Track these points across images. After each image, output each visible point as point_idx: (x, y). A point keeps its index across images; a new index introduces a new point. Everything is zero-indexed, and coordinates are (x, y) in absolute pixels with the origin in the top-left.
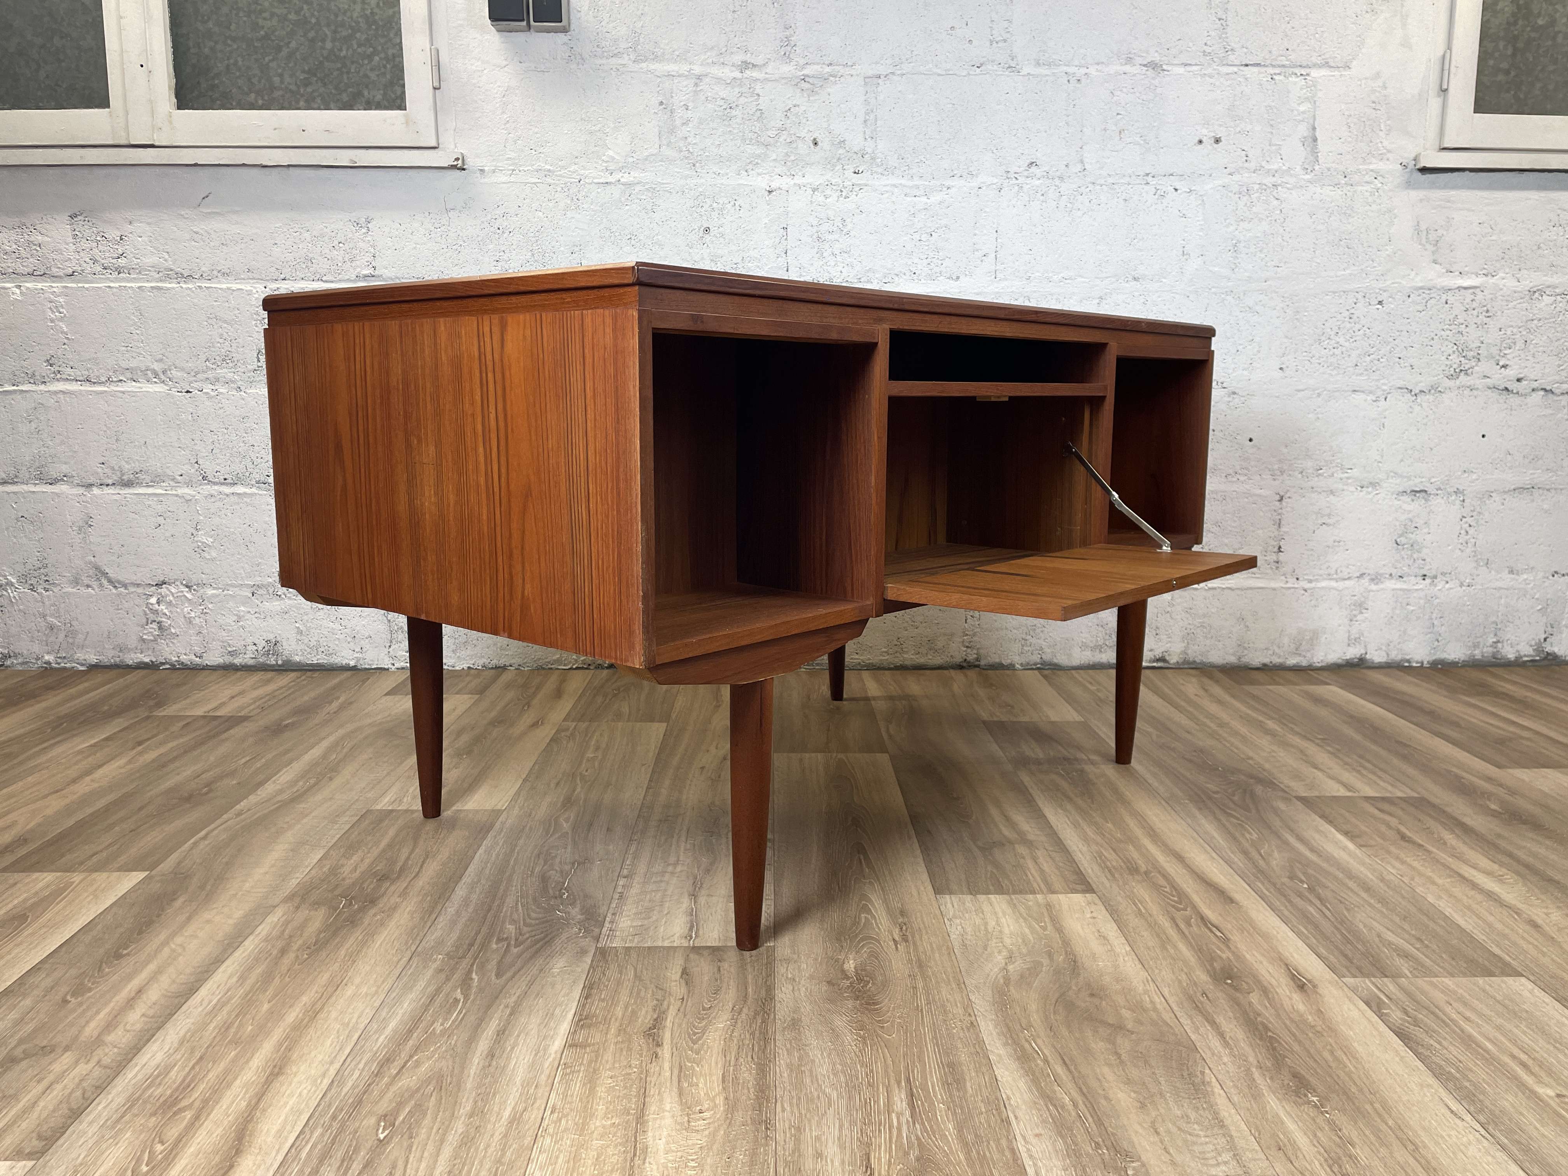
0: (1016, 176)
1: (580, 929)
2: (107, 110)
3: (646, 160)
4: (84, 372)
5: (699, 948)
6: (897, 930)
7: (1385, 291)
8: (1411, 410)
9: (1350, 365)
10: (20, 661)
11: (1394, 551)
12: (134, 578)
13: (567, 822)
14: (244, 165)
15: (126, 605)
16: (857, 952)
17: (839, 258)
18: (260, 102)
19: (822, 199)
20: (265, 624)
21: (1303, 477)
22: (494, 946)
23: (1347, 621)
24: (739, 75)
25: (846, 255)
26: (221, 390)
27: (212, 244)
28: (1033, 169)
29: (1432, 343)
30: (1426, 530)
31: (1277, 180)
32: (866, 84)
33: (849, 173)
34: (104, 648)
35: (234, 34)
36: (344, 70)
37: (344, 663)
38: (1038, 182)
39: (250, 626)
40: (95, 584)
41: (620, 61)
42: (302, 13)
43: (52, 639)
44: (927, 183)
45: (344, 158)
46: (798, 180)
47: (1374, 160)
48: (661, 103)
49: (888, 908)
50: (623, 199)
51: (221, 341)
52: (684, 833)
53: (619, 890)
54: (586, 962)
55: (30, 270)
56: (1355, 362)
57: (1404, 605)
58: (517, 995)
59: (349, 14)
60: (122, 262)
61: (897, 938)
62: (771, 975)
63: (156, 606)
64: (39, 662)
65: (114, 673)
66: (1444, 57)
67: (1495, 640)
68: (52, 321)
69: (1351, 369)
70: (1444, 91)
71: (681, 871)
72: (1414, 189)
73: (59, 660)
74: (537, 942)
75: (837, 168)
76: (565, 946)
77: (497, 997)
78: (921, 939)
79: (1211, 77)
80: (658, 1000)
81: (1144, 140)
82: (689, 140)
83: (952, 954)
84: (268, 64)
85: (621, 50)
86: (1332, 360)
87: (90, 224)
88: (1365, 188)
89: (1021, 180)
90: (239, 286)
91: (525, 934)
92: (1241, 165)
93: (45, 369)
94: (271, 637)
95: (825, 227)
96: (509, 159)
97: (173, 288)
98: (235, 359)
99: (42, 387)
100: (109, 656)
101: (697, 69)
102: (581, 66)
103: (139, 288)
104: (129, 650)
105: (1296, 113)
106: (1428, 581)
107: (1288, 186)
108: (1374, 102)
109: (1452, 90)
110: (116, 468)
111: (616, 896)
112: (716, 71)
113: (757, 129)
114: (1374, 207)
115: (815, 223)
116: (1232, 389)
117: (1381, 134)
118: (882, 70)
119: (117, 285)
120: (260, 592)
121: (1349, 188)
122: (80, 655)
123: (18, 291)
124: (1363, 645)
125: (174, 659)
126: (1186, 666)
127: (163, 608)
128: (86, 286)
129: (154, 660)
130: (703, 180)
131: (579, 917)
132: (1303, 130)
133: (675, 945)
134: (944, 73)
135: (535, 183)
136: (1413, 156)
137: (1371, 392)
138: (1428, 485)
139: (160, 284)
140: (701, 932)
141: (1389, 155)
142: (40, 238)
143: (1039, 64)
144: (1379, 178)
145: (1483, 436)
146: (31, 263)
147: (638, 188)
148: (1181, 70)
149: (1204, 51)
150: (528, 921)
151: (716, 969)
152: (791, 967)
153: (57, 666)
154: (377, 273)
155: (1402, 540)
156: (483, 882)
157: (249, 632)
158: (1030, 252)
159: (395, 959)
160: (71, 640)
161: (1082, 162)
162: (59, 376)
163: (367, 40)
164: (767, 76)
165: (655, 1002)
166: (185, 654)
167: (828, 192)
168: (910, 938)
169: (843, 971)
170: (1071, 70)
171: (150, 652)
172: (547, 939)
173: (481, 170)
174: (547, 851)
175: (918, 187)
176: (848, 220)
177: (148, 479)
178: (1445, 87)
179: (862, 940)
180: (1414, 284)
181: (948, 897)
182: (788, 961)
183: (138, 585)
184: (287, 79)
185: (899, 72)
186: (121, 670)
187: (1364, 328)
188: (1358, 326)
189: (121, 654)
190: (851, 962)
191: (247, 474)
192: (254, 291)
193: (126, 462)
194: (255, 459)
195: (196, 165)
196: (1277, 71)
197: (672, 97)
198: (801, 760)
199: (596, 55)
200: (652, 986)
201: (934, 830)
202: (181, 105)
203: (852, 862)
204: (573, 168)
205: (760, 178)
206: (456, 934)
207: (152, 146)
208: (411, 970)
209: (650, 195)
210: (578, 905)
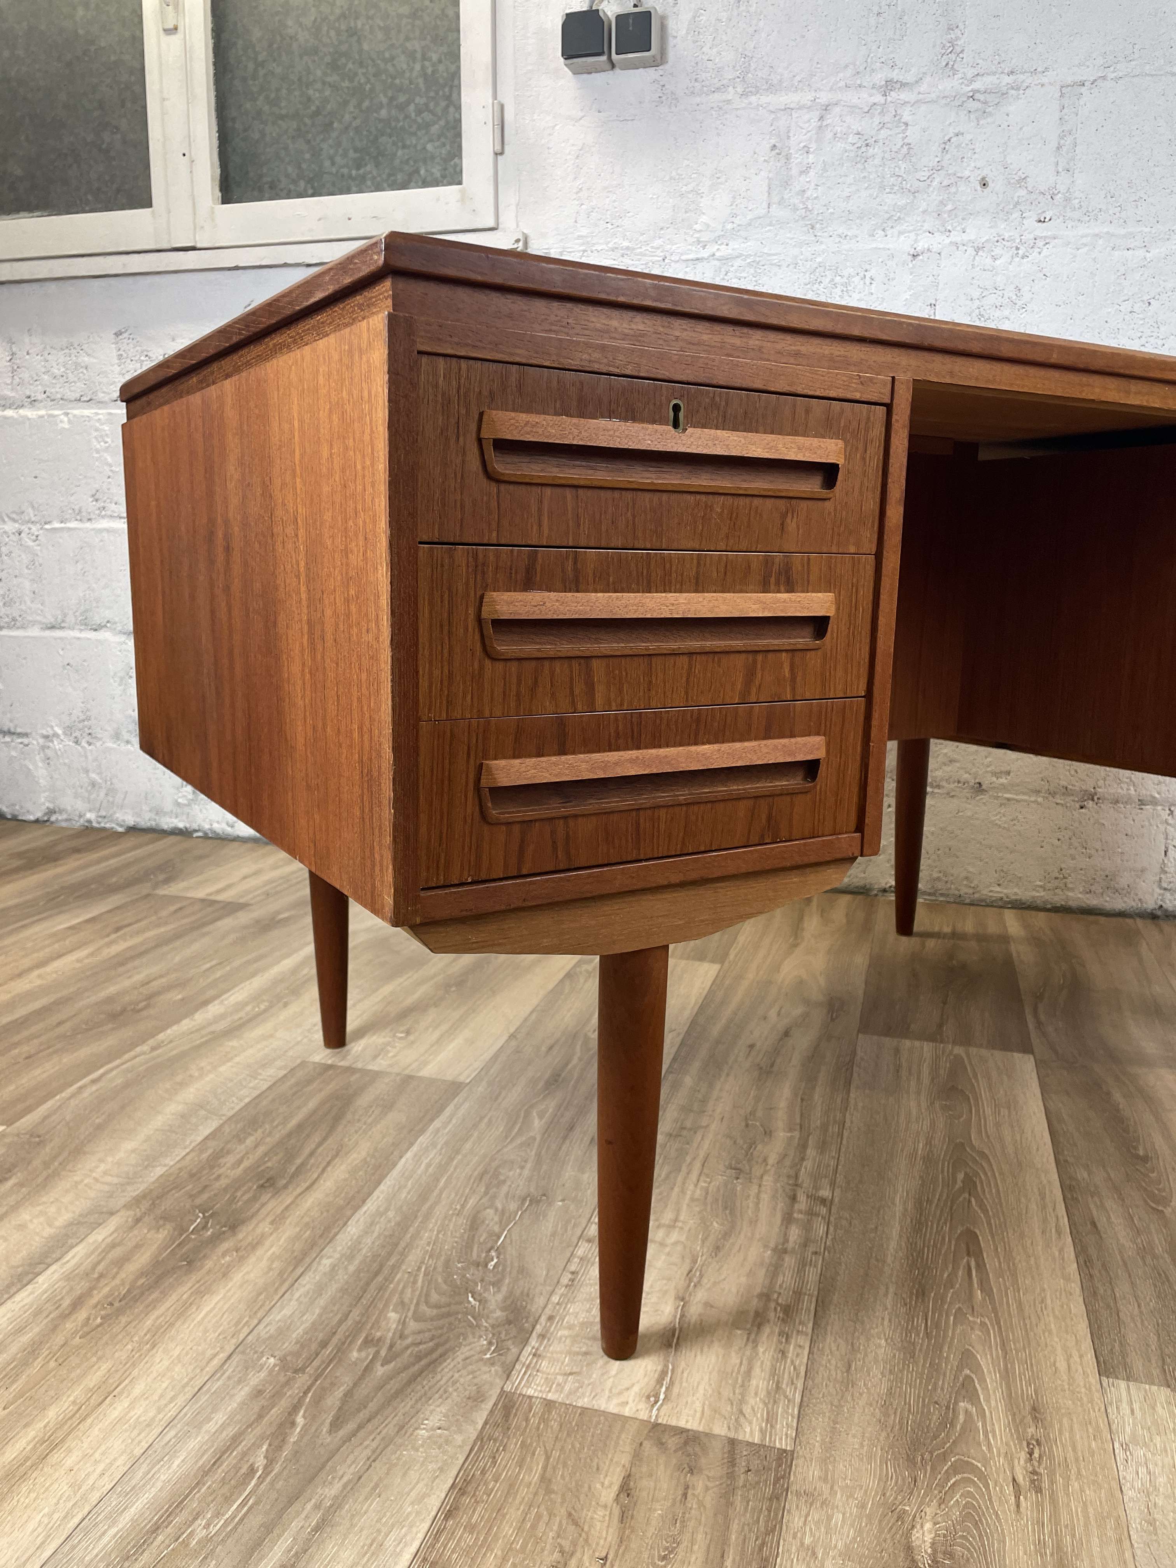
1: (490, 1343)
2: (149, 209)
3: (750, 224)
5: (667, 1428)
6: (1023, 1455)
10: (65, 816)
13: (541, 1117)
14: (285, 265)
16: (942, 1502)
19: (989, 261)
22: (355, 1354)
24: (882, 100)
32: (1062, 96)
33: (1030, 222)
34: (141, 809)
35: (284, 112)
36: (400, 144)
41: (725, 97)
42: (357, 79)
43: (92, 797)
44: (1147, 229)
46: (956, 237)
48: (774, 147)
49: (1010, 1395)
52: (697, 1165)
53: (573, 1267)
54: (473, 1423)
55: (78, 396)
58: (345, 1479)
59: (407, 75)
61: (1020, 1479)
62: (773, 1530)
64: (82, 820)
65: (150, 836)
68: (98, 451)
71: (676, 1243)
73: (100, 819)
74: (419, 1358)
75: (1014, 216)
76: (456, 1375)
77: (311, 1480)
78: (1067, 1486)
80: (562, 1551)
82: (808, 194)
83: (1127, 1543)
84: (318, 145)
85: (725, 82)
87: (134, 343)
91: (406, 1337)
93: (91, 506)
95: (991, 299)
96: (580, 237)
99: (88, 525)
100: (146, 819)
101: (824, 98)
102: (673, 108)
104: (165, 814)
111: (565, 1280)
112: (852, 97)
113: (903, 171)
115: (976, 294)
118: (1089, 74)
122: (119, 816)
123: (66, 419)
125: (207, 827)
129: (188, 826)
130: (823, 247)
131: (498, 1313)
133: (627, 1412)
140: (676, 1390)
142: (86, 359)
146: (78, 389)
147: (738, 263)
150: (423, 1307)
151: (680, 1492)
152: (815, 1515)
153: (98, 825)
156: (391, 1214)
159: (209, 1353)
160: (111, 799)
162: (102, 512)
164: (920, 96)
165: (556, 1555)
166: (216, 822)
167: (997, 251)
168: (1046, 1484)
169: (909, 1549)
171: (184, 817)
172: (434, 1356)
174: (496, 1170)
175: (1132, 236)
176: (1025, 290)
179: (955, 1469)
181: (1123, 1384)
182: (810, 1497)
184: (339, 161)
185: (1113, 75)
186: (156, 835)
189: (157, 817)
190: (928, 1526)
195: (237, 268)
197: (789, 137)
198: (897, 1051)
199: (693, 93)
200: (563, 1511)
201: (1102, 1222)
202: (226, 200)
203: (954, 1273)
204: (658, 242)
205: (902, 238)
206: (310, 1318)
207: (193, 248)
208: (220, 1383)
209: (752, 271)
210: (504, 1289)
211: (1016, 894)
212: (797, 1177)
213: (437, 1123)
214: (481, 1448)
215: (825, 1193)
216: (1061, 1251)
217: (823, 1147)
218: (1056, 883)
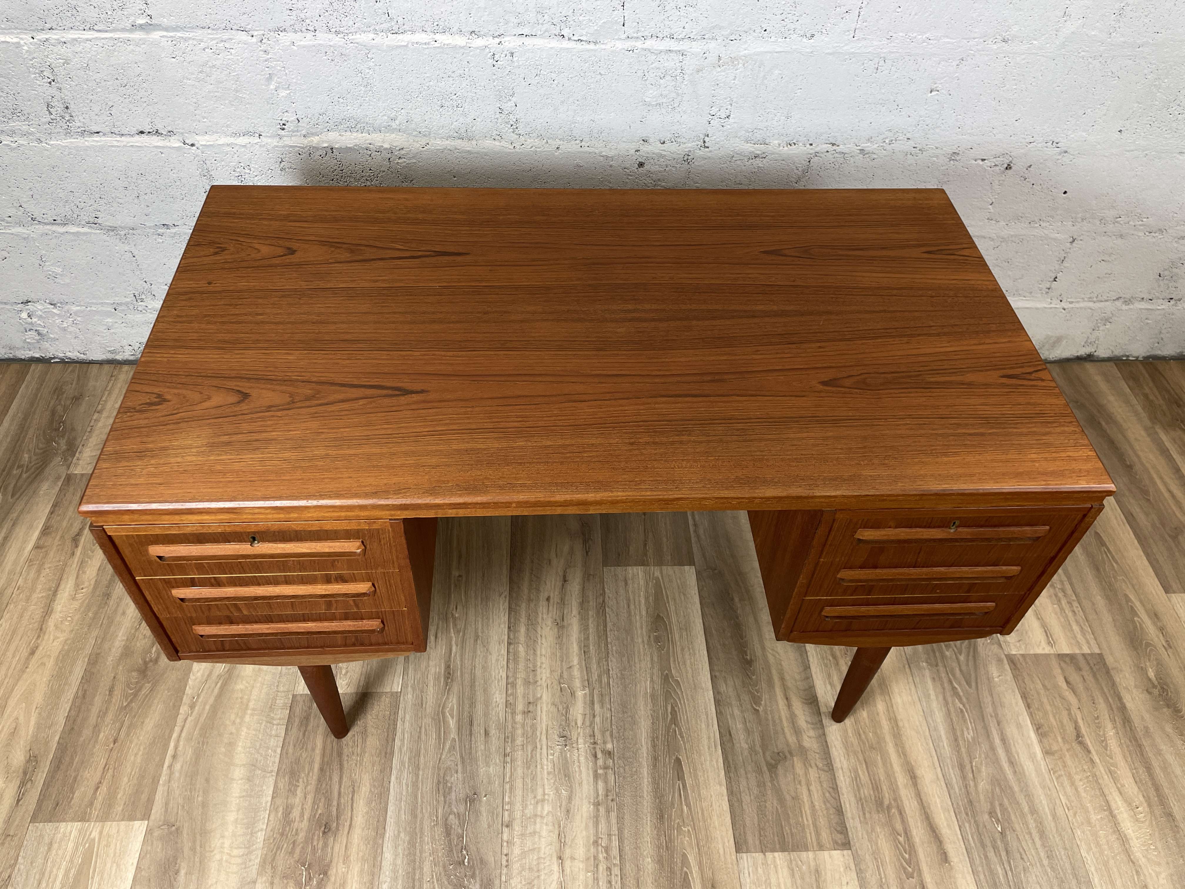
11: (1154, 281)
21: (1101, 223)
23: (1090, 331)
39: (121, 332)
52: (544, 738)
57: (1143, 319)
71: (548, 813)
106: (1172, 302)
116: (1065, 149)
120: (122, 308)
124: (1095, 346)
125: (61, 355)
127: (36, 320)
129: (43, 356)
154: (154, 22)
155: (1166, 273)
156: (402, 835)
158: (899, 10)
166: (70, 352)
171: (37, 351)
174: (443, 777)
181: (745, 857)
189: (11, 351)
198: (626, 581)
201: (733, 729)
203: (674, 796)
212: (594, 735)
215: (609, 746)
217: (602, 700)
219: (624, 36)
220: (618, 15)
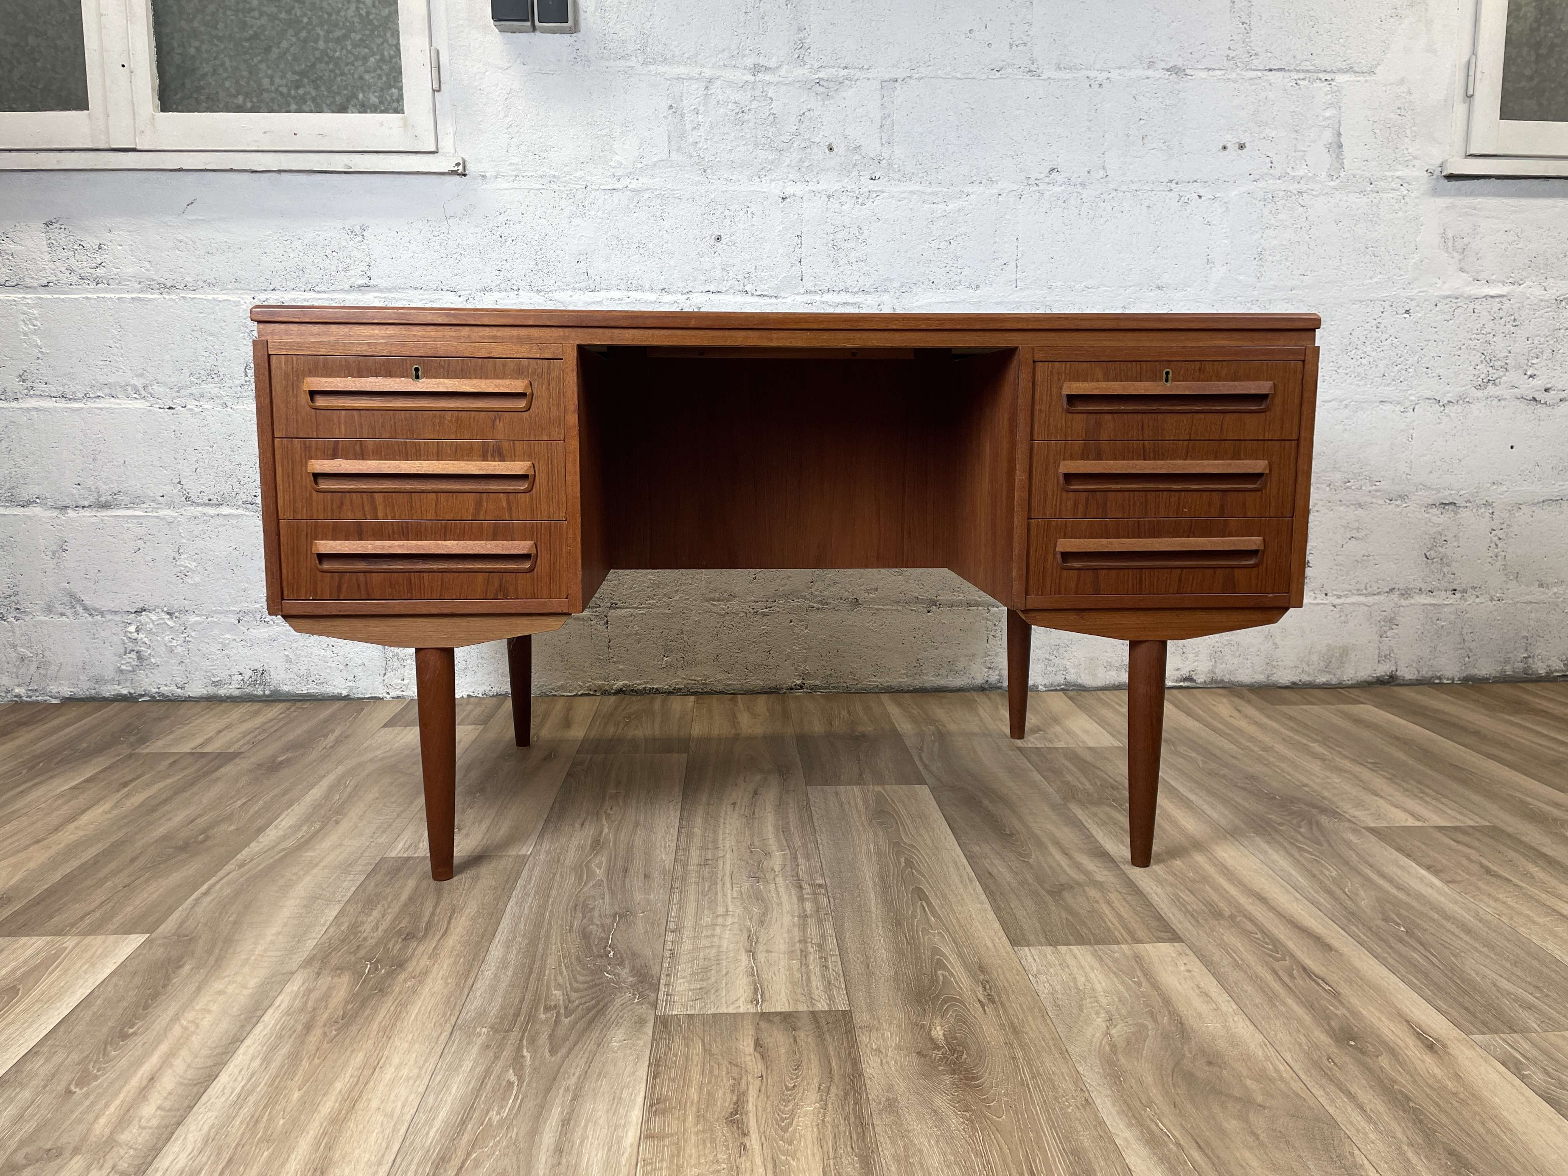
0: (1037, 182)
1: (634, 994)
2: (85, 112)
3: (655, 165)
4: (59, 388)
5: (770, 1013)
6: (981, 989)
7: (1412, 300)
8: (1438, 421)
9: (1377, 375)
11: (1424, 566)
12: (112, 606)
13: (599, 868)
14: (232, 170)
15: (103, 634)
16: (942, 1017)
17: (854, 267)
18: (249, 105)
19: (837, 205)
20: (252, 652)
21: (1331, 489)
22: (543, 1016)
23: (1377, 638)
24: (752, 79)
25: (863, 264)
26: (206, 406)
27: (197, 252)
28: (1054, 175)
29: (1459, 353)
30: (1455, 544)
31: (1303, 187)
32: (882, 87)
33: (865, 180)
34: (79, 680)
35: (220, 33)
36: (337, 72)
37: (336, 692)
38: (1059, 189)
39: (235, 654)
40: (69, 612)
41: (629, 64)
42: (294, 12)
43: (23, 670)
44: (946, 190)
45: (339, 162)
46: (812, 186)
47: (1399, 167)
48: (671, 107)
49: (965, 963)
50: (631, 206)
51: (206, 354)
52: (727, 879)
53: (669, 946)
54: (645, 1033)
56: (1382, 372)
57: (1434, 620)
58: (577, 1075)
59: (342, 13)
60: (100, 271)
61: (982, 999)
62: (853, 1045)
63: (135, 634)
64: (9, 696)
65: (90, 706)
66: (1469, 63)
67: (1525, 655)
68: (25, 334)
69: (1379, 380)
70: (1469, 97)
71: (733, 923)
72: (1440, 196)
73: (30, 693)
74: (589, 1010)
75: (853, 174)
76: (621, 1014)
77: (555, 1079)
78: (1008, 998)
79: (1235, 81)
80: (734, 1079)
81: (1168, 146)
82: (700, 145)
83: (1046, 1016)
84: (256, 65)
85: (629, 52)
86: (1360, 370)
87: (67, 232)
88: (1391, 195)
89: (1042, 186)
90: (226, 297)
91: (574, 1001)
92: (1266, 171)
93: (17, 385)
94: (258, 666)
95: (841, 235)
96: (511, 164)
97: (155, 299)
98: (221, 374)
99: (14, 404)
100: (83, 688)
101: (708, 73)
102: (587, 68)
103: (119, 299)
104: (106, 682)
105: (1321, 118)
106: (1458, 595)
107: (1314, 193)
108: (1399, 108)
109: (1477, 95)
110: (93, 489)
111: (667, 954)
112: (729, 74)
113: (770, 133)
114: (1400, 213)
115: (830, 231)
117: (1406, 140)
118: (900, 74)
119: (95, 296)
120: (247, 618)
121: (1375, 195)
122: (53, 688)
124: (1393, 661)
125: (154, 690)
126: (1214, 686)
127: (143, 636)
128: (62, 297)
129: (133, 692)
130: (714, 187)
131: (631, 979)
132: (1328, 136)
133: (741, 1010)
134: (963, 77)
135: (539, 190)
136: (1439, 162)
137: (1399, 403)
138: (1458, 497)
139: (141, 295)
140: (767, 996)
141: (1415, 162)
142: (12, 246)
143: (1059, 68)
144: (1405, 185)
145: (1512, 447)
146: (3, 273)
147: (647, 194)
148: (1204, 74)
149: (1228, 56)
150: (575, 985)
151: (792, 1040)
152: (874, 1035)
153: (28, 699)
154: (372, 283)
155: (1432, 554)
156: (519, 939)
157: (235, 661)
158: (1052, 261)
159: (435, 1034)
160: (43, 672)
161: (1104, 168)
162: (32, 392)
163: (361, 40)
164: (781, 79)
165: (731, 1081)
166: (166, 685)
167: (843, 199)
168: (997, 999)
169: (932, 1040)
170: (1093, 74)
171: (128, 684)
172: (600, 1007)
173: (483, 176)
174: (583, 902)
175: (935, 194)
176: (865, 228)
177: (127, 500)
178: (1470, 92)
179: (945, 1001)
180: (1442, 293)
181: (1026, 949)
182: (869, 1028)
183: (116, 613)
184: (277, 80)
185: (917, 76)
186: (97, 704)
187: (1391, 338)
188: (1386, 336)
189: (97, 686)
191: (234, 494)
192: (242, 302)
193: (104, 483)
194: (241, 478)
195: (181, 170)
196: (1302, 76)
197: (682, 100)
198: (837, 794)
199: (602, 57)
200: (726, 1062)
201: (994, 872)
202: (165, 108)
203: (915, 911)
204: (579, 174)
205: (773, 184)
206: (498, 1002)
207: (134, 150)
208: (454, 1047)
209: (659, 201)
210: (627, 966)
211: (887, 681)
212: (798, 876)
213: (521, 882)
214: (658, 1044)
215: (820, 881)
216: (974, 890)
217: (807, 857)
218: (915, 671)
219: (802, 291)
220: (795, 271)
